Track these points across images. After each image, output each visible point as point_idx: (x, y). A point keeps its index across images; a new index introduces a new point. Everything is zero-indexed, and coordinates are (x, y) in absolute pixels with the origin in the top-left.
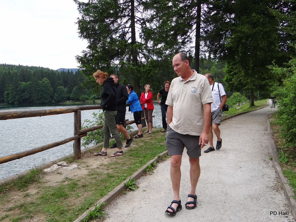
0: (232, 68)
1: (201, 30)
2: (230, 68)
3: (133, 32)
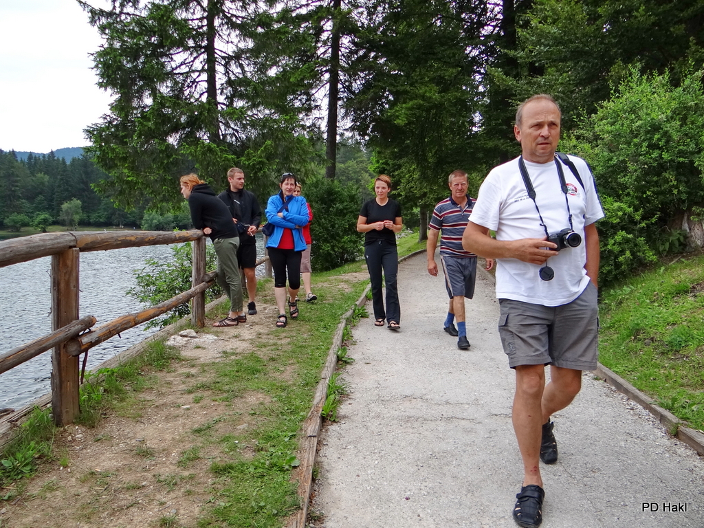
0: (386, 163)
1: (340, 86)
2: (382, 164)
3: (211, 81)
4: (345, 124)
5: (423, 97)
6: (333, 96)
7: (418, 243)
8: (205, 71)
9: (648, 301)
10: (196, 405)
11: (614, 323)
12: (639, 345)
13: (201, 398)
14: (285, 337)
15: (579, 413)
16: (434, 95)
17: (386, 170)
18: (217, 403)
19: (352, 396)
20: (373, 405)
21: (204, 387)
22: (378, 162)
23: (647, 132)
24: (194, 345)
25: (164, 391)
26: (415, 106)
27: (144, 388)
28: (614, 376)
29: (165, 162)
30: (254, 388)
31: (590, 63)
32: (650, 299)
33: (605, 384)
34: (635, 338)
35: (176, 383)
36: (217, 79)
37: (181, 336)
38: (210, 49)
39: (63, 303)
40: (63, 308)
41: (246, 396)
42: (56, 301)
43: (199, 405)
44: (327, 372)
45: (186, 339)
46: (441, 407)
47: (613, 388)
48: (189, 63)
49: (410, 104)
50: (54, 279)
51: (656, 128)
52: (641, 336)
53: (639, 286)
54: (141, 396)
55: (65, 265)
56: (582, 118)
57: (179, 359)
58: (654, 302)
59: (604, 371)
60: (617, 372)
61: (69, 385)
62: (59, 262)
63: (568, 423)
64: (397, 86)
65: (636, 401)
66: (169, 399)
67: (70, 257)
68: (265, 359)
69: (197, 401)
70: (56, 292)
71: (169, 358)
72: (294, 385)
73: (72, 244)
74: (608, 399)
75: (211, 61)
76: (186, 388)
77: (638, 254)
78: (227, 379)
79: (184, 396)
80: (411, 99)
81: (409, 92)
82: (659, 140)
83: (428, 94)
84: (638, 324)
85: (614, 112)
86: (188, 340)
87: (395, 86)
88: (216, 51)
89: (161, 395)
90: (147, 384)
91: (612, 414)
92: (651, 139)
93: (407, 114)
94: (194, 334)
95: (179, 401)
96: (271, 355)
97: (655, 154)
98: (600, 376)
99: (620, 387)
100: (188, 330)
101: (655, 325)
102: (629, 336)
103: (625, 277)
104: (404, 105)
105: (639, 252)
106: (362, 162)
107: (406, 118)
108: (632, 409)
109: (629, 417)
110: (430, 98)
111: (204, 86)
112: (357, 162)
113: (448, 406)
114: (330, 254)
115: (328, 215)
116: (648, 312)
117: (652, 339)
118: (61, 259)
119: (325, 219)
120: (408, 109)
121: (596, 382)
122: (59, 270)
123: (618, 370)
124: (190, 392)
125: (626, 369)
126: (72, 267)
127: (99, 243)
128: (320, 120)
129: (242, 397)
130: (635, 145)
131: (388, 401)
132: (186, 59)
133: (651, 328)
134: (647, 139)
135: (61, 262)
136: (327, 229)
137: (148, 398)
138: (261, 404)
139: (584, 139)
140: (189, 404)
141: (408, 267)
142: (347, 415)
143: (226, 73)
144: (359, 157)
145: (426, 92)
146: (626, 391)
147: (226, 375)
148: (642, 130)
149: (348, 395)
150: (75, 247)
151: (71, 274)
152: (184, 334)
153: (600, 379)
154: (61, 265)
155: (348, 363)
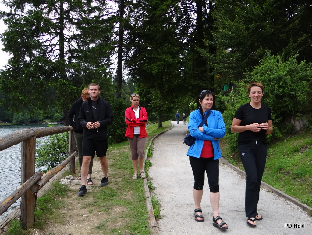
0: (143, 91)
1: (123, 54)
3: (62, 49)
4: (125, 72)
5: (164, 60)
6: (120, 59)
7: (158, 128)
8: (58, 44)
9: (282, 155)
10: (91, 214)
11: (268, 166)
12: (282, 175)
13: (92, 211)
14: (119, 177)
15: (268, 208)
16: (170, 60)
17: (143, 94)
18: (101, 213)
19: (162, 205)
20: (174, 209)
21: (90, 205)
22: (138, 90)
23: (277, 80)
24: (75, 183)
25: (71, 208)
26: (160, 65)
27: (60, 207)
28: (276, 190)
29: (40, 89)
30: (116, 204)
31: (245, 48)
32: (283, 155)
33: (273, 194)
34: (280, 172)
35: (75, 203)
36: (64, 49)
37: (66, 179)
38: (61, 34)
39: (28, 165)
40: (28, 168)
41: (114, 208)
42: (24, 164)
43: (92, 214)
44: (147, 194)
45: (70, 180)
46: (206, 208)
47: (277, 195)
48: (50, 40)
49: (158, 63)
50: (24, 153)
51: (281, 78)
52: (282, 171)
53: (277, 148)
54: (60, 211)
55: (30, 145)
56: (247, 73)
57: (70, 191)
58: (285, 155)
59: (271, 188)
60: (276, 188)
61: (30, 208)
62: (27, 144)
63: (266, 213)
64: (152, 55)
65: (290, 201)
66: (75, 212)
67: (32, 141)
68: (115, 189)
69: (91, 212)
70: (24, 160)
71: (65, 191)
72: (134, 201)
73: (33, 135)
74: (277, 201)
75: (62, 40)
76: (82, 206)
77: (275, 134)
78: (100, 200)
79: (82, 210)
80: (159, 61)
81: (157, 58)
82: (282, 84)
83: (167, 59)
84: (280, 166)
85: (261, 71)
86: (71, 181)
87: (150, 55)
88: (64, 35)
89: (70, 210)
90: (61, 205)
91: (282, 207)
92: (279, 83)
93: (157, 68)
94: (73, 178)
95: (81, 213)
96: (116, 187)
97: (281, 90)
98: (270, 190)
99: (280, 195)
100: (70, 176)
101: (288, 166)
102: (277, 171)
103: (269, 144)
104: (155, 64)
105: (275, 133)
106: (126, 89)
107: (157, 70)
108: (289, 205)
109: (289, 208)
110: (168, 61)
111: (57, 52)
112: (124, 89)
113: (209, 208)
114: (121, 135)
115: (119, 116)
116: (283, 160)
117: (288, 172)
118: (28, 143)
119: (118, 118)
120: (157, 66)
121: (269, 193)
122: (26, 148)
123: (276, 187)
124: (84, 208)
125: (280, 186)
126: (33, 147)
127: (42, 134)
128: (113, 70)
129: (112, 209)
130: (272, 86)
131: (180, 207)
132: (49, 39)
133: (286, 167)
134: (277, 83)
135: (28, 144)
136: (119, 123)
137: (64, 212)
138: (123, 212)
139: (247, 82)
140: (87, 214)
141: (159, 141)
142: (164, 215)
143: (69, 46)
144: (125, 87)
145: (165, 58)
146: (284, 197)
147: (99, 198)
148: (275, 79)
149: (161, 205)
150: (34, 136)
151: (32, 150)
152: (68, 178)
153: (271, 192)
154: (27, 146)
155: (153, 189)
